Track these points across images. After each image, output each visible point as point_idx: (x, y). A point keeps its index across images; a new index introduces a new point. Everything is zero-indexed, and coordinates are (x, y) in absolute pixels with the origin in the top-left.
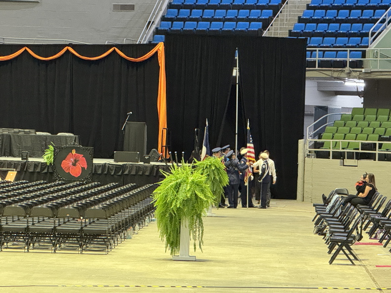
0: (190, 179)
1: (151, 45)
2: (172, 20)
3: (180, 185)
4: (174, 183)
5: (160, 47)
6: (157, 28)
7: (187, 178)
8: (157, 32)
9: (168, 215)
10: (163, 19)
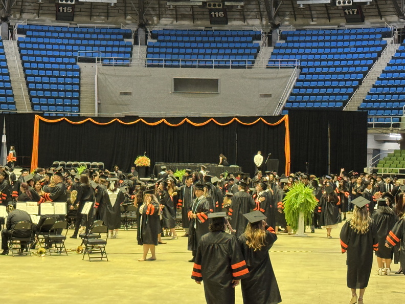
0: (304, 192)
1: (281, 116)
2: (292, 102)
3: (298, 194)
4: (295, 194)
5: (286, 117)
6: (284, 107)
7: (302, 191)
8: (284, 109)
9: (291, 212)
10: (288, 101)
